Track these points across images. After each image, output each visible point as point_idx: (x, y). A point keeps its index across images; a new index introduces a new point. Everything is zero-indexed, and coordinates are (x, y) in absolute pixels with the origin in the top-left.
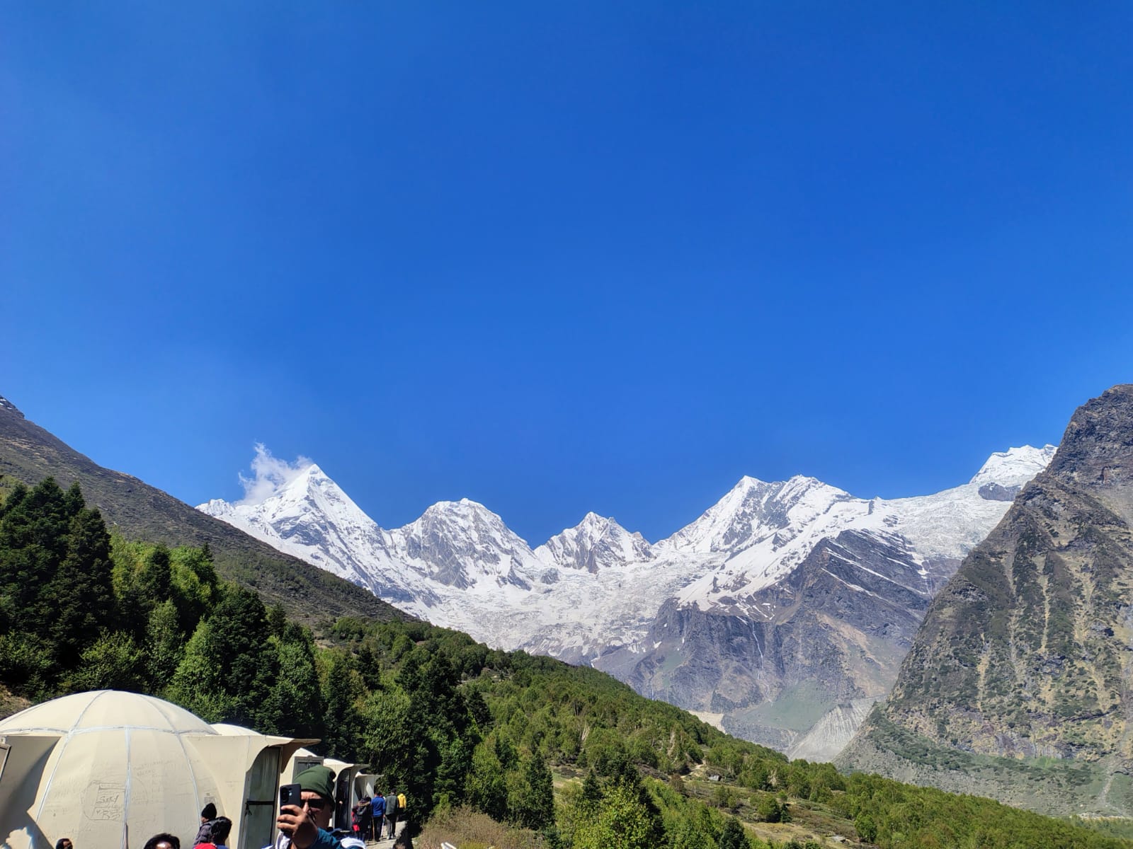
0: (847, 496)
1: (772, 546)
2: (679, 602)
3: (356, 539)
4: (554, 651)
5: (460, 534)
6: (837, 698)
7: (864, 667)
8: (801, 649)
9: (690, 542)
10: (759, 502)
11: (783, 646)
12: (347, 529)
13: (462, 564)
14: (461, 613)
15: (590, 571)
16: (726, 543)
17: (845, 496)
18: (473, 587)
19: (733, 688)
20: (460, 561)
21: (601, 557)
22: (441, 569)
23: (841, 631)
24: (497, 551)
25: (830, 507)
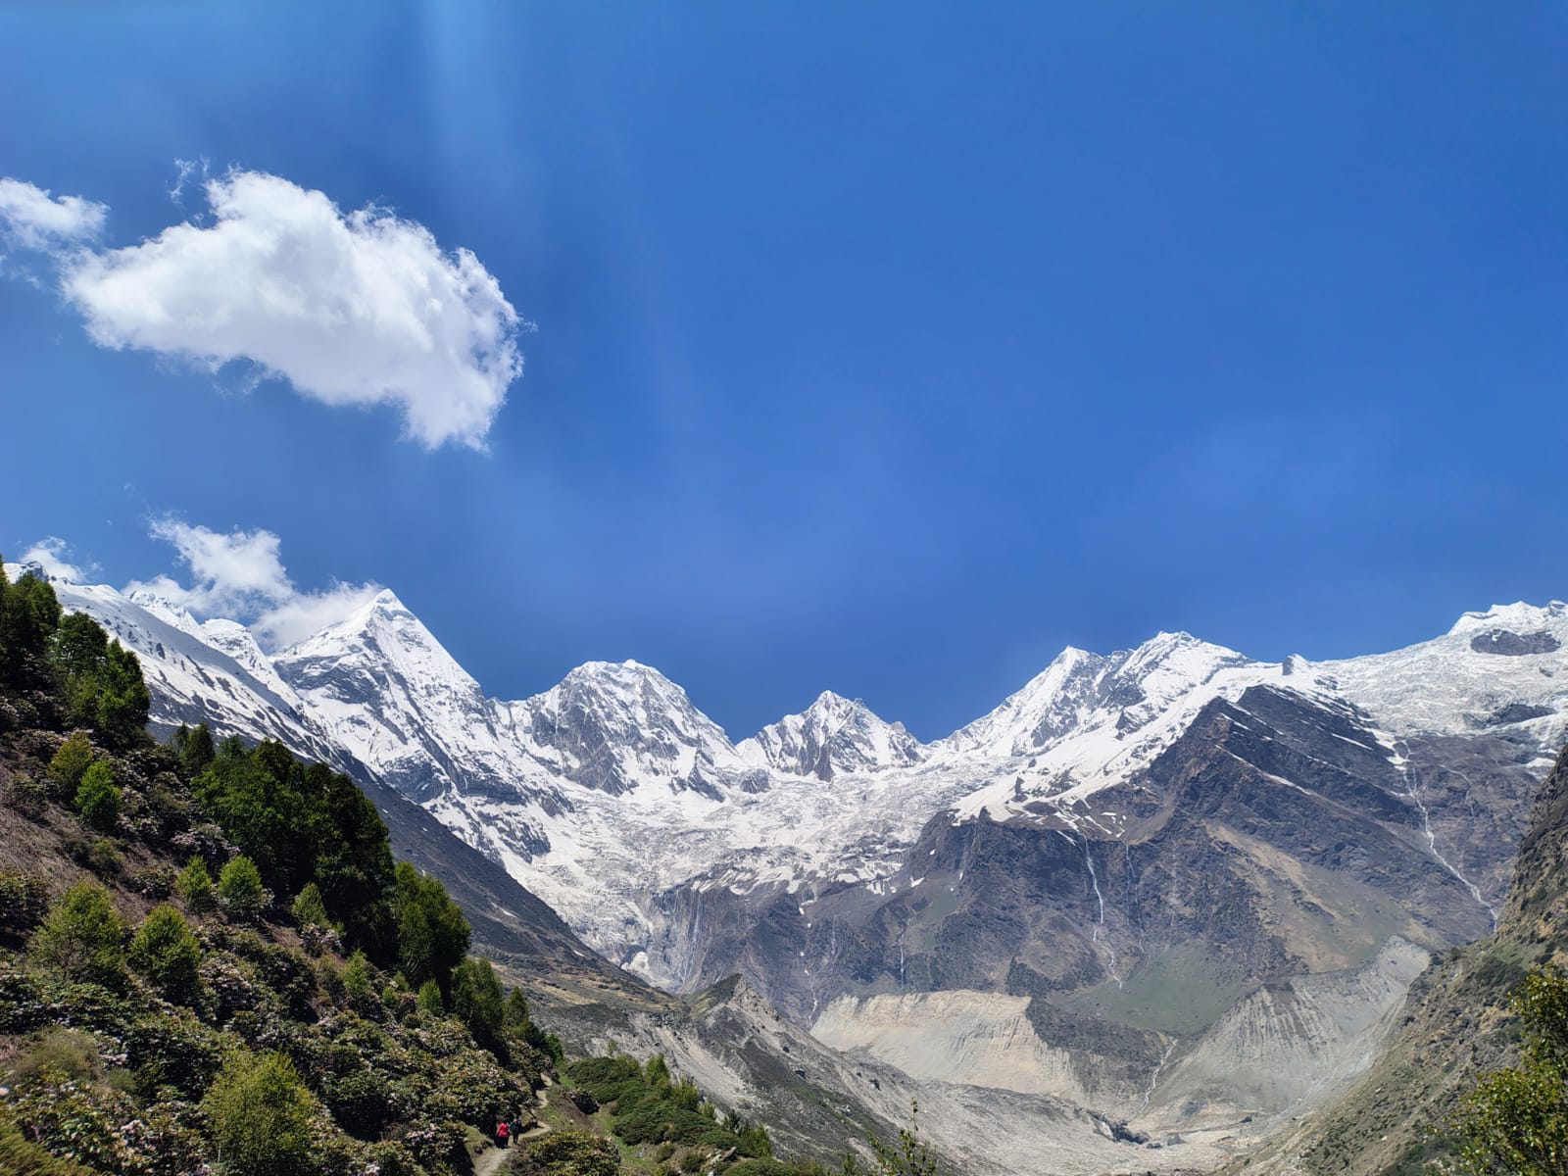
0: (1240, 659)
1: (1116, 732)
2: (957, 815)
3: (440, 703)
4: (739, 887)
5: (619, 711)
6: (1250, 976)
7: (1301, 920)
8: (1174, 888)
9: (979, 745)
10: (1090, 682)
11: (1142, 882)
12: (427, 687)
13: (618, 757)
14: (603, 828)
15: (821, 778)
16: (1036, 744)
17: (1236, 660)
18: (632, 793)
19: (1047, 953)
20: (615, 751)
21: (838, 756)
22: (584, 763)
23: (1255, 856)
24: (674, 739)
25: (1212, 675)
